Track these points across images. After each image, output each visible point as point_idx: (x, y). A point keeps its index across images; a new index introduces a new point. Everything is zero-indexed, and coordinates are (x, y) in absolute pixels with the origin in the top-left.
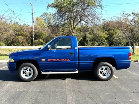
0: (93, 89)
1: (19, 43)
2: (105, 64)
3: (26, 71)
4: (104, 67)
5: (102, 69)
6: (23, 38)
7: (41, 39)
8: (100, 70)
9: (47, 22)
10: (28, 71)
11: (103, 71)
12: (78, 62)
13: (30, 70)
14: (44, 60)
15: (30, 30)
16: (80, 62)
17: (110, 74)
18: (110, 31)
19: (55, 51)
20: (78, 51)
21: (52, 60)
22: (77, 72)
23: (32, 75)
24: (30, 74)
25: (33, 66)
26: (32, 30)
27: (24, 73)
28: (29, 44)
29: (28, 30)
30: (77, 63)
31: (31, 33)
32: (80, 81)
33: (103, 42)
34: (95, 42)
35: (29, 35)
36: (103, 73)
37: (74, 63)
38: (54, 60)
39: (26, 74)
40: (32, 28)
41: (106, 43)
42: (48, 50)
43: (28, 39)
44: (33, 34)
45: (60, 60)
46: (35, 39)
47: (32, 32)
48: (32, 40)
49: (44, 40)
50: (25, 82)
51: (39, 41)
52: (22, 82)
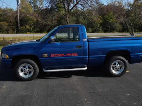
0: (109, 89)
1: (2, 29)
2: (118, 58)
3: (24, 69)
4: (117, 62)
5: (115, 64)
6: (7, 24)
7: (28, 25)
8: (112, 65)
9: (33, 5)
10: (27, 68)
11: (115, 66)
12: (88, 56)
13: (29, 68)
14: (46, 55)
15: (15, 15)
16: (90, 56)
17: (123, 69)
18: (105, 16)
19: (59, 44)
20: (87, 43)
21: (56, 55)
22: (86, 68)
23: (32, 73)
24: (30, 73)
25: (33, 62)
26: (17, 15)
27: (22, 71)
28: (14, 31)
29: (12, 15)
30: (86, 58)
31: (16, 18)
32: (89, 78)
33: (97, 28)
34: (89, 29)
35: (14, 21)
36: (116, 68)
37: (83, 58)
38: (58, 55)
39: (25, 72)
40: (16, 12)
41: (101, 30)
42: (50, 43)
43: (13, 26)
44: (19, 19)
45: (66, 55)
46: (21, 25)
47: (17, 16)
48: (17, 27)
49: (31, 26)
50: (24, 82)
51: (26, 28)
52: (21, 82)
